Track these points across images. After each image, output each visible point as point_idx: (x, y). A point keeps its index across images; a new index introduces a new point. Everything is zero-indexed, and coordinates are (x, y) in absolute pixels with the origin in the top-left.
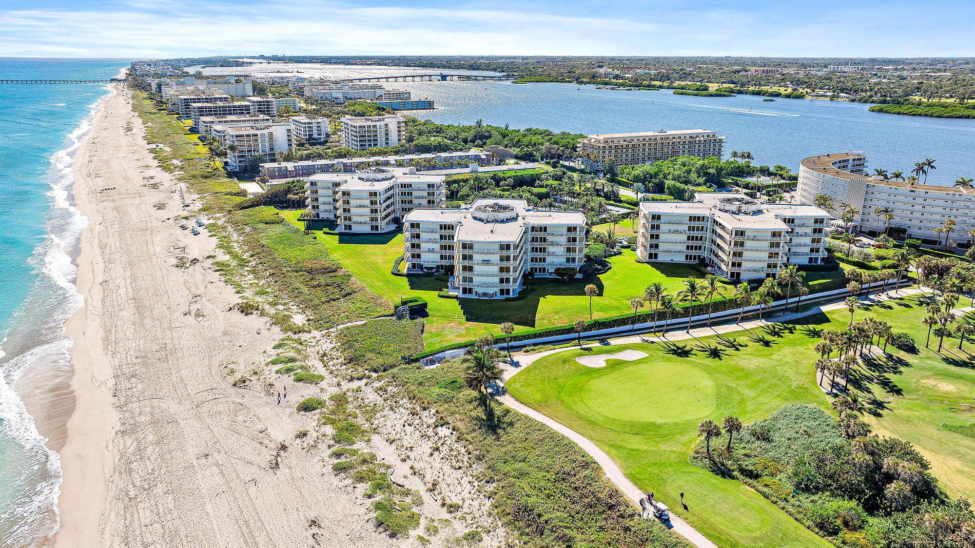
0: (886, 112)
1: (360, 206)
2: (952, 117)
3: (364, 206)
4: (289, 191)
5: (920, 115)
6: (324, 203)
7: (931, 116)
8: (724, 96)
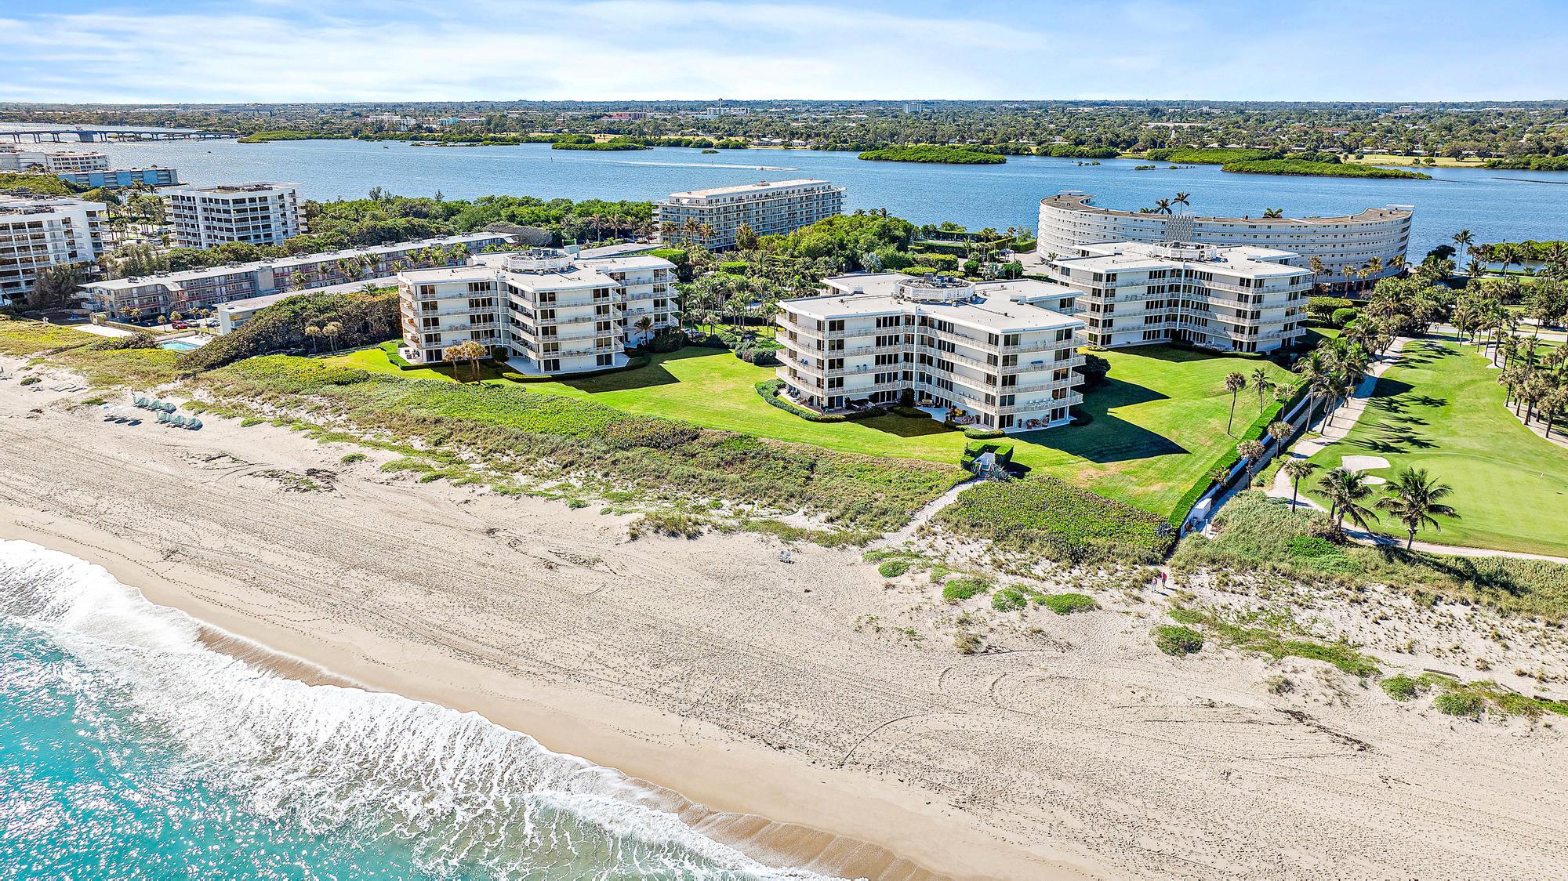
0: (887, 160)
1: (576, 320)
2: (970, 162)
3: (584, 320)
4: (298, 318)
5: (931, 161)
6: (452, 328)
7: (946, 162)
8: (635, 148)
